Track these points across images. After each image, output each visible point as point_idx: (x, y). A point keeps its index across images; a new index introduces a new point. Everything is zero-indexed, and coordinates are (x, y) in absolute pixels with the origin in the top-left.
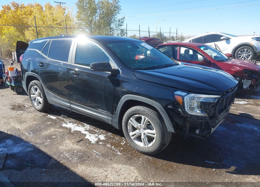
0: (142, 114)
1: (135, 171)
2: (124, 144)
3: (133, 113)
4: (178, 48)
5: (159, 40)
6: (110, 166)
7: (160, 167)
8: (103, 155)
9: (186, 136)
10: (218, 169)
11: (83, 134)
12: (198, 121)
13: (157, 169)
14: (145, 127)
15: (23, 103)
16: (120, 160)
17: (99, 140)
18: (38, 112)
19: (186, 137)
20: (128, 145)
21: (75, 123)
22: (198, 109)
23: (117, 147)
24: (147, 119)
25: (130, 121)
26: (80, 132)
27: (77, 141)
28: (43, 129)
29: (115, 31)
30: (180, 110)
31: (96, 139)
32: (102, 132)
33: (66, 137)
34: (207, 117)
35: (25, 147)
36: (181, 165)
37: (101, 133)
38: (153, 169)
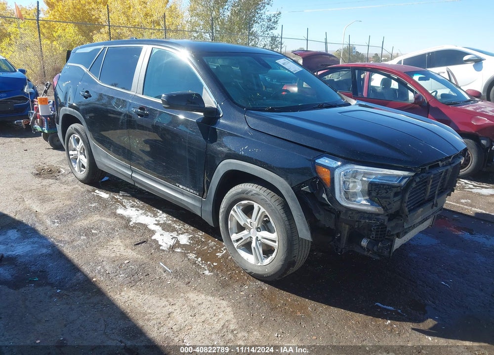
0: (254, 199)
1: (229, 309)
2: (223, 256)
3: (238, 197)
4: (367, 74)
5: (333, 58)
6: (182, 295)
7: (280, 307)
8: (177, 274)
9: (342, 250)
10: (398, 323)
11: (150, 230)
12: (363, 221)
13: (272, 309)
14: (259, 226)
15: (57, 166)
16: (206, 286)
17: (178, 244)
18: (80, 182)
19: (341, 253)
20: (230, 257)
21: (142, 209)
22: (364, 196)
23: (206, 261)
24: (262, 210)
25: (232, 212)
26: (145, 226)
27: (135, 243)
28: (79, 215)
29: (260, 39)
30: (324, 196)
31: (172, 242)
32: (187, 229)
33: (117, 234)
34: (382, 214)
35: (37, 245)
36: (322, 307)
37: (185, 231)
38: (265, 309)
